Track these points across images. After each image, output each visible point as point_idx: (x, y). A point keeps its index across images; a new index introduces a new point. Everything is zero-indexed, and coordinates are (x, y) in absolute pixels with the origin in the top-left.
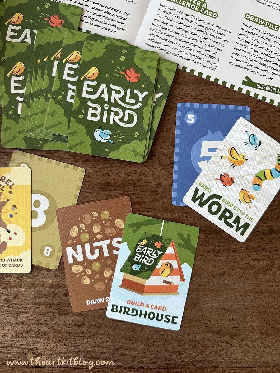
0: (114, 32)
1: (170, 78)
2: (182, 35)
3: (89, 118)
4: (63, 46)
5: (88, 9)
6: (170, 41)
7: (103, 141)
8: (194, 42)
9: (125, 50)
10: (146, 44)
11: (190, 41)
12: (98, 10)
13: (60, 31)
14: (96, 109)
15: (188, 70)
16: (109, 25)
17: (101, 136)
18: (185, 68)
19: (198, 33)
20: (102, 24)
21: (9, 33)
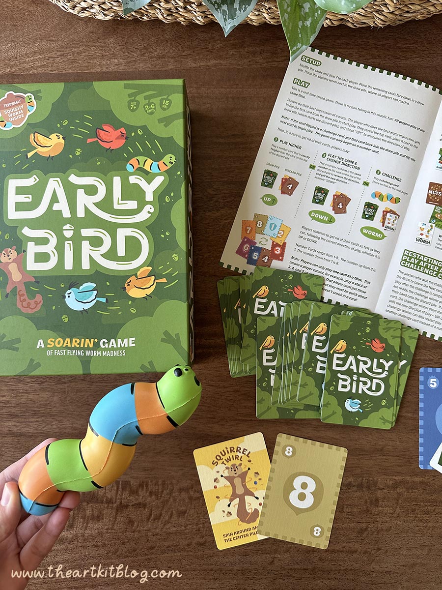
0: (355, 300)
1: (412, 345)
2: (422, 301)
3: (340, 389)
4: (310, 319)
5: (329, 277)
6: (410, 308)
7: (353, 410)
8: (433, 308)
9: (369, 322)
10: (387, 311)
11: (429, 306)
12: (339, 279)
13: (307, 305)
14: (345, 380)
15: (428, 335)
16: (350, 293)
17: (351, 406)
18: (425, 333)
19: (436, 298)
20: (343, 293)
21: (257, 306)
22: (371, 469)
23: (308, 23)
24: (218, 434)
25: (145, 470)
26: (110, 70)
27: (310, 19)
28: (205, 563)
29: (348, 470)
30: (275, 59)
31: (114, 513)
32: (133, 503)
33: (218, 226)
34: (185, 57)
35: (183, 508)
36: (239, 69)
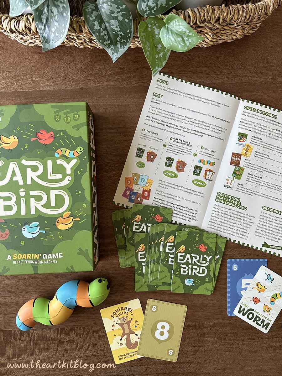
0: (190, 221)
1: (223, 246)
2: (228, 221)
3: (182, 273)
4: (165, 233)
5: (175, 209)
6: (221, 225)
7: (190, 285)
8: (235, 225)
9: (198, 234)
10: (208, 227)
11: (232, 224)
12: (181, 209)
13: (163, 225)
14: (185, 268)
15: (232, 241)
16: (187, 218)
17: (188, 282)
18: (230, 239)
19: (236, 219)
20: (183, 218)
21: (134, 227)
22: (201, 317)
23: (161, 55)
24: (114, 300)
25: (73, 322)
26: (45, 89)
27: (162, 53)
28: (109, 372)
29: (188, 318)
30: (142, 81)
31: (56, 346)
32: (67, 340)
33: (111, 181)
34: (89, 81)
35: (95, 342)
36: (121, 87)
